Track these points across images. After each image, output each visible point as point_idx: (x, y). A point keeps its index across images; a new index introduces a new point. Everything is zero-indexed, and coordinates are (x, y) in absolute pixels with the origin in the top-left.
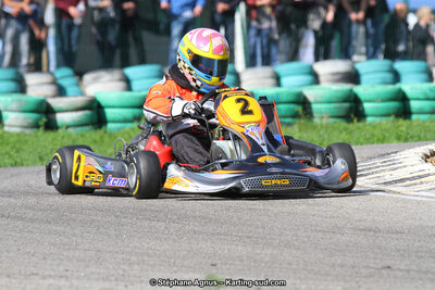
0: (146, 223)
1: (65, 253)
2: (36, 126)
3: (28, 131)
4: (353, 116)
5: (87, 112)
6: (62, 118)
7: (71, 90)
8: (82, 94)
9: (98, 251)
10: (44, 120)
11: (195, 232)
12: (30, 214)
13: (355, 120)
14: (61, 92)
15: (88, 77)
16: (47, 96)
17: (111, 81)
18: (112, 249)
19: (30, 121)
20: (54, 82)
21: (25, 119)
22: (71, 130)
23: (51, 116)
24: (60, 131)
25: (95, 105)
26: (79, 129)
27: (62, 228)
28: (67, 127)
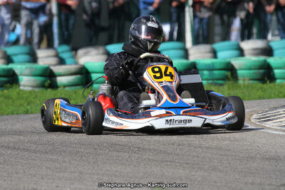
0: (115, 154)
1: (57, 175)
2: (42, 86)
3: (37, 90)
4: (266, 79)
5: (78, 76)
6: (61, 80)
7: (68, 61)
8: (76, 63)
9: (81, 173)
10: (49, 82)
11: (149, 160)
12: (34, 147)
13: (268, 82)
14: (62, 62)
15: (80, 52)
16: (50, 65)
17: (97, 54)
18: (90, 171)
19: (38, 82)
20: (57, 55)
21: (35, 81)
22: (67, 89)
23: (53, 79)
24: (59, 89)
25: (84, 71)
26: (73, 88)
27: (56, 157)
28: (64, 87)
